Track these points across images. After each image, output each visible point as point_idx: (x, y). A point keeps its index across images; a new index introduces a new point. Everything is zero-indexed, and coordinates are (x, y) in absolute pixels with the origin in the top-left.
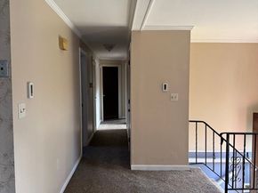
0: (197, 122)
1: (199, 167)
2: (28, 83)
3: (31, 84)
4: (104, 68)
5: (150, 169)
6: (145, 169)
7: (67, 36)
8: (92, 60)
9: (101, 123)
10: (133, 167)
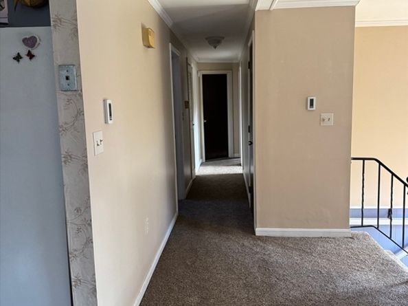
0: (364, 159)
1: (366, 231)
2: (105, 101)
3: (108, 102)
4: (204, 76)
5: (286, 235)
6: (278, 235)
7: (152, 25)
8: (188, 64)
9: (202, 164)
10: (259, 231)
